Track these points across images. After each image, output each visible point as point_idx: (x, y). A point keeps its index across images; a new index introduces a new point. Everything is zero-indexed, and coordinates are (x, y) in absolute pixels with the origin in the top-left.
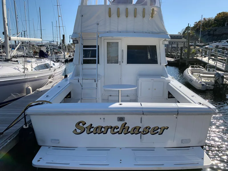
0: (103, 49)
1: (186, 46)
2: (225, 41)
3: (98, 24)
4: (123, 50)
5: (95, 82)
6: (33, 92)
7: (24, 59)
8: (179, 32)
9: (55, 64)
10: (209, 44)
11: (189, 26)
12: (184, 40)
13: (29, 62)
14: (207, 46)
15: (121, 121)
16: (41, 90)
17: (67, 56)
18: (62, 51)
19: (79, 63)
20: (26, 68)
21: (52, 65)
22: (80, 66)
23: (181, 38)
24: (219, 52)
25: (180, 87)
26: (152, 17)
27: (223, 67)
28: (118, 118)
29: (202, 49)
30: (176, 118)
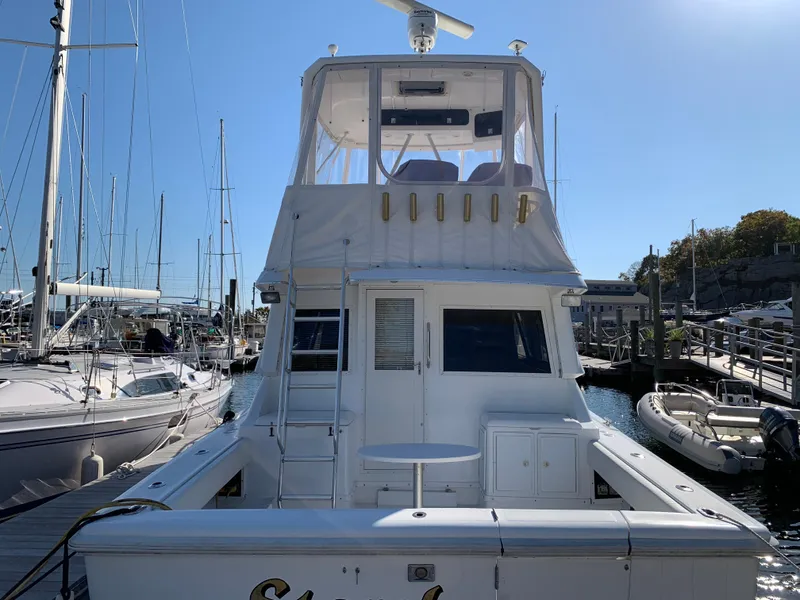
0: (361, 321)
1: (650, 317)
2: (782, 303)
3: (347, 242)
4: (428, 325)
5: (331, 435)
6: (109, 475)
7: (90, 356)
8: (622, 275)
9: (197, 375)
10: (726, 314)
11: (654, 253)
12: (639, 298)
13: (107, 367)
14: (721, 320)
15: (421, 579)
16: (136, 467)
17: (239, 352)
18: (222, 334)
19: (277, 368)
20: (93, 388)
21: (184, 379)
22: (282, 380)
23: (632, 294)
24: (763, 337)
25: (636, 455)
26: (522, 220)
27: (785, 389)
28: (410, 567)
29: (704, 330)
30: (627, 568)
